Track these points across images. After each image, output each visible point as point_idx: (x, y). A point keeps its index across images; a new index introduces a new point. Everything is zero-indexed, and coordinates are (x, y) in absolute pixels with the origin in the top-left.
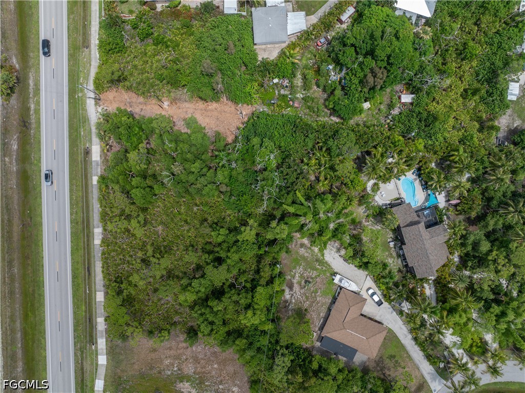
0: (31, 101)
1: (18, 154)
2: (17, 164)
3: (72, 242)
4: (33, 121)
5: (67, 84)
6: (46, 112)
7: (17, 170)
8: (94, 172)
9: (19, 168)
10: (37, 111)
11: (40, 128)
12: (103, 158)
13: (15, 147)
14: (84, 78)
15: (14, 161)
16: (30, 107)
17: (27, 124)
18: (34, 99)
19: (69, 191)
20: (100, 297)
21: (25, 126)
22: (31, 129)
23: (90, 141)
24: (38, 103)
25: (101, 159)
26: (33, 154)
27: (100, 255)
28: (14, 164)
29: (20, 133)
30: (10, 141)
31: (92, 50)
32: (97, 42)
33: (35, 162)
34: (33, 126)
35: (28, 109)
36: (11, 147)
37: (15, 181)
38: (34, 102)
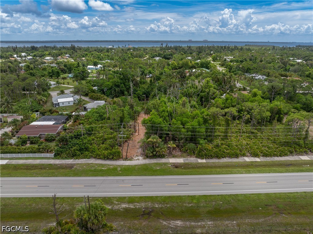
0: (116, 207)
1: (188, 220)
2: (202, 220)
3: (269, 173)
4: (143, 205)
5: (105, 177)
6: (134, 192)
7: (211, 221)
8: (195, 162)
9: (207, 219)
10: (131, 200)
11: (153, 197)
12: (181, 157)
13: (179, 223)
14: (103, 167)
15: (199, 224)
16: (124, 209)
17: (147, 211)
18: (115, 204)
19: (218, 175)
20: (305, 158)
21: (149, 214)
22: (153, 207)
23: (165, 164)
24: (121, 200)
25: (181, 158)
26: (185, 205)
27: (268, 158)
28: (203, 223)
29: (158, 218)
30: (172, 228)
31: (78, 163)
32: (72, 160)
33: (195, 201)
34: (150, 204)
35: (127, 210)
36: (179, 226)
37: (227, 222)
38: (118, 204)
